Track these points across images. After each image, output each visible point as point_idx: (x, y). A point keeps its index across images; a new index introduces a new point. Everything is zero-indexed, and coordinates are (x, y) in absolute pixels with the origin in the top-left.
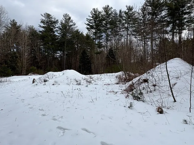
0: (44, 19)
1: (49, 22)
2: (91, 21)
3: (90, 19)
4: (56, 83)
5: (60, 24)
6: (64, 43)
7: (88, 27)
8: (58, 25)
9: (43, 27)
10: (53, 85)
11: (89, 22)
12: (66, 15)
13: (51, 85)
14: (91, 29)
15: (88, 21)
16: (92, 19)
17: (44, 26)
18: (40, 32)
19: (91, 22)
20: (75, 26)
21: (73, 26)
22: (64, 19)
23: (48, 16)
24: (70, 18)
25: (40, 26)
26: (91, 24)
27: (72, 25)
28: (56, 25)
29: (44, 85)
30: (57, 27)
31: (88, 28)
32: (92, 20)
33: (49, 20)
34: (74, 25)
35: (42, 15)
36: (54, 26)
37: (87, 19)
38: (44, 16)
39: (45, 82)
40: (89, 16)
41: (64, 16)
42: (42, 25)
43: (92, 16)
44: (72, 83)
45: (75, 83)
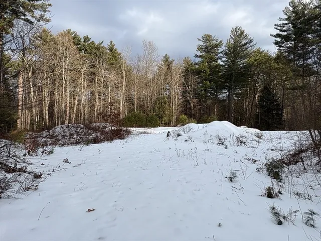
0: (201, 43)
1: (209, 48)
2: (284, 27)
3: (283, 24)
4: (189, 140)
5: (226, 47)
6: (231, 75)
7: (279, 39)
8: (223, 48)
9: (201, 57)
10: (186, 141)
11: (281, 30)
12: (235, 29)
13: (183, 141)
14: (283, 43)
15: (279, 28)
16: (286, 22)
17: (201, 54)
18: (196, 64)
19: (284, 29)
20: (251, 44)
21: (248, 45)
22: (233, 36)
23: (207, 38)
24: (242, 33)
25: (197, 56)
26: (285, 33)
27: (247, 43)
28: (220, 49)
29: (175, 140)
30: (221, 52)
31: (277, 43)
32: (286, 24)
33: (208, 44)
34: (251, 41)
35: (199, 40)
36: (216, 51)
37: (275, 25)
38: (202, 39)
39: (178, 136)
40: (281, 19)
41: (232, 32)
42: (199, 53)
43: (286, 17)
44: (211, 141)
45: (217, 141)
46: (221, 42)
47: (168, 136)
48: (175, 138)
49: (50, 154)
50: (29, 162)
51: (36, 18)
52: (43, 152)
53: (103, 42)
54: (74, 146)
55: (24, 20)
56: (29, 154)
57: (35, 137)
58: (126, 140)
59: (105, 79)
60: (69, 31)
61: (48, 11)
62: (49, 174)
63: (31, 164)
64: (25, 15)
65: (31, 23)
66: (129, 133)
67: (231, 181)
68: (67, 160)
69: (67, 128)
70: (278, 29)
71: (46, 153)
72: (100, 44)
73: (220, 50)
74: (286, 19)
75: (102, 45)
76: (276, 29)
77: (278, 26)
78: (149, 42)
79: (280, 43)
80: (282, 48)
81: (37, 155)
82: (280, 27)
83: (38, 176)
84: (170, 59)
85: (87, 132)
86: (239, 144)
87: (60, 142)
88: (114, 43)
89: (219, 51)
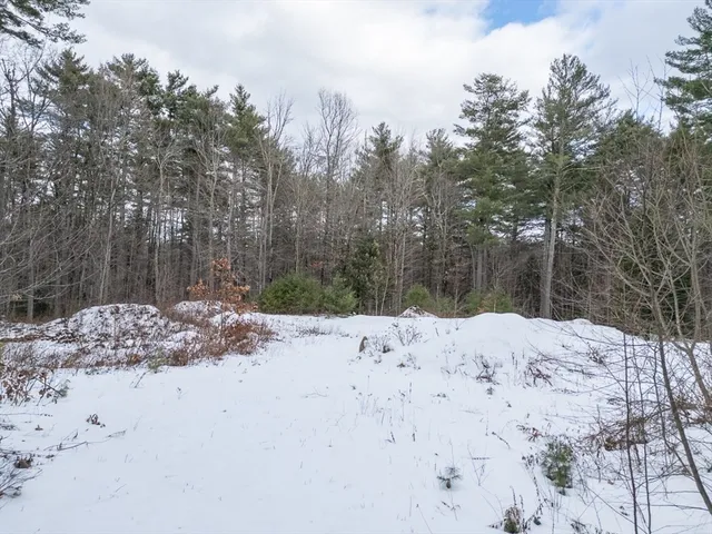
1: (492, 109)
2: (691, 60)
4: (409, 363)
5: (539, 107)
7: (677, 92)
8: (529, 112)
9: (470, 132)
10: (402, 365)
11: (683, 69)
12: (563, 62)
13: (394, 367)
14: (690, 101)
15: (678, 62)
16: (698, 47)
17: (472, 126)
18: (460, 151)
19: (692, 64)
21: (596, 103)
22: (555, 81)
23: (491, 83)
24: (582, 71)
25: (460, 130)
26: (693, 77)
27: (593, 99)
28: (520, 113)
29: (375, 362)
30: (526, 122)
31: (671, 101)
32: (697, 52)
33: (492, 99)
34: (603, 94)
35: (468, 88)
36: (512, 118)
37: (668, 55)
38: (474, 88)
39: (385, 352)
40: (682, 40)
41: (553, 69)
42: (467, 124)
43: (698, 35)
44: (463, 368)
45: (477, 371)
46: (524, 95)
47: (362, 348)
48: (376, 358)
49: (60, 400)
50: (6, 424)
51: (47, 32)
52: (42, 392)
53: (216, 88)
54: (121, 372)
55: (18, 35)
56: (9, 396)
57: (29, 338)
58: (253, 357)
59: (219, 187)
60: (129, 59)
61: (79, 15)
62: (48, 457)
63: (12, 427)
64: (18, 23)
65: (34, 43)
66: (267, 335)
67: (449, 486)
68: (96, 418)
69: (112, 313)
70: (676, 66)
71: (49, 395)
72: (209, 95)
73: (523, 115)
74: (698, 42)
75: (213, 97)
76: (670, 63)
77: (675, 56)
78: (336, 96)
79: (680, 100)
80: (687, 115)
81: (28, 400)
82: (682, 59)
83: (23, 464)
84: (392, 138)
85: (166, 326)
86: (531, 380)
87: (89, 359)
88: (246, 90)
89: (521, 119)
